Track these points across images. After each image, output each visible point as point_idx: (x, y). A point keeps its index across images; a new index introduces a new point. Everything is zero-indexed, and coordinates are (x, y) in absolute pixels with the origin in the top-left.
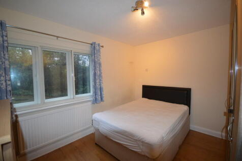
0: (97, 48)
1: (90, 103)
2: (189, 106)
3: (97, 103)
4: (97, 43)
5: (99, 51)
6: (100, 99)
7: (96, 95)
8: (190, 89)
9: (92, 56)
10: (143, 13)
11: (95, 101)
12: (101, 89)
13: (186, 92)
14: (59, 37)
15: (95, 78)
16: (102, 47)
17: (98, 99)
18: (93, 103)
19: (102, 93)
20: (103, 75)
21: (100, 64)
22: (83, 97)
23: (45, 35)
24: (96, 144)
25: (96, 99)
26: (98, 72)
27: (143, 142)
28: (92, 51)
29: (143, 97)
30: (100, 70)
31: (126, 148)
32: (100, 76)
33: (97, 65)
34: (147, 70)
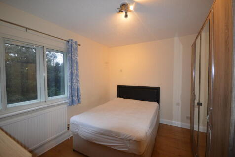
0: (74, 45)
1: (66, 106)
2: (159, 103)
3: (73, 105)
4: (74, 40)
5: (76, 49)
6: (77, 100)
7: (72, 96)
8: (159, 88)
9: (68, 54)
10: (126, 16)
11: (72, 103)
12: (78, 90)
13: (156, 91)
14: (29, 29)
15: (72, 78)
16: (79, 45)
17: (75, 100)
18: (69, 106)
19: (80, 94)
20: (80, 74)
21: (77, 63)
22: (57, 99)
23: (10, 24)
24: (74, 150)
25: (72, 100)
26: (75, 72)
27: (130, 140)
28: (68, 48)
29: (118, 97)
30: (77, 70)
31: (112, 148)
32: (77, 75)
33: (74, 65)
34: (121, 71)
